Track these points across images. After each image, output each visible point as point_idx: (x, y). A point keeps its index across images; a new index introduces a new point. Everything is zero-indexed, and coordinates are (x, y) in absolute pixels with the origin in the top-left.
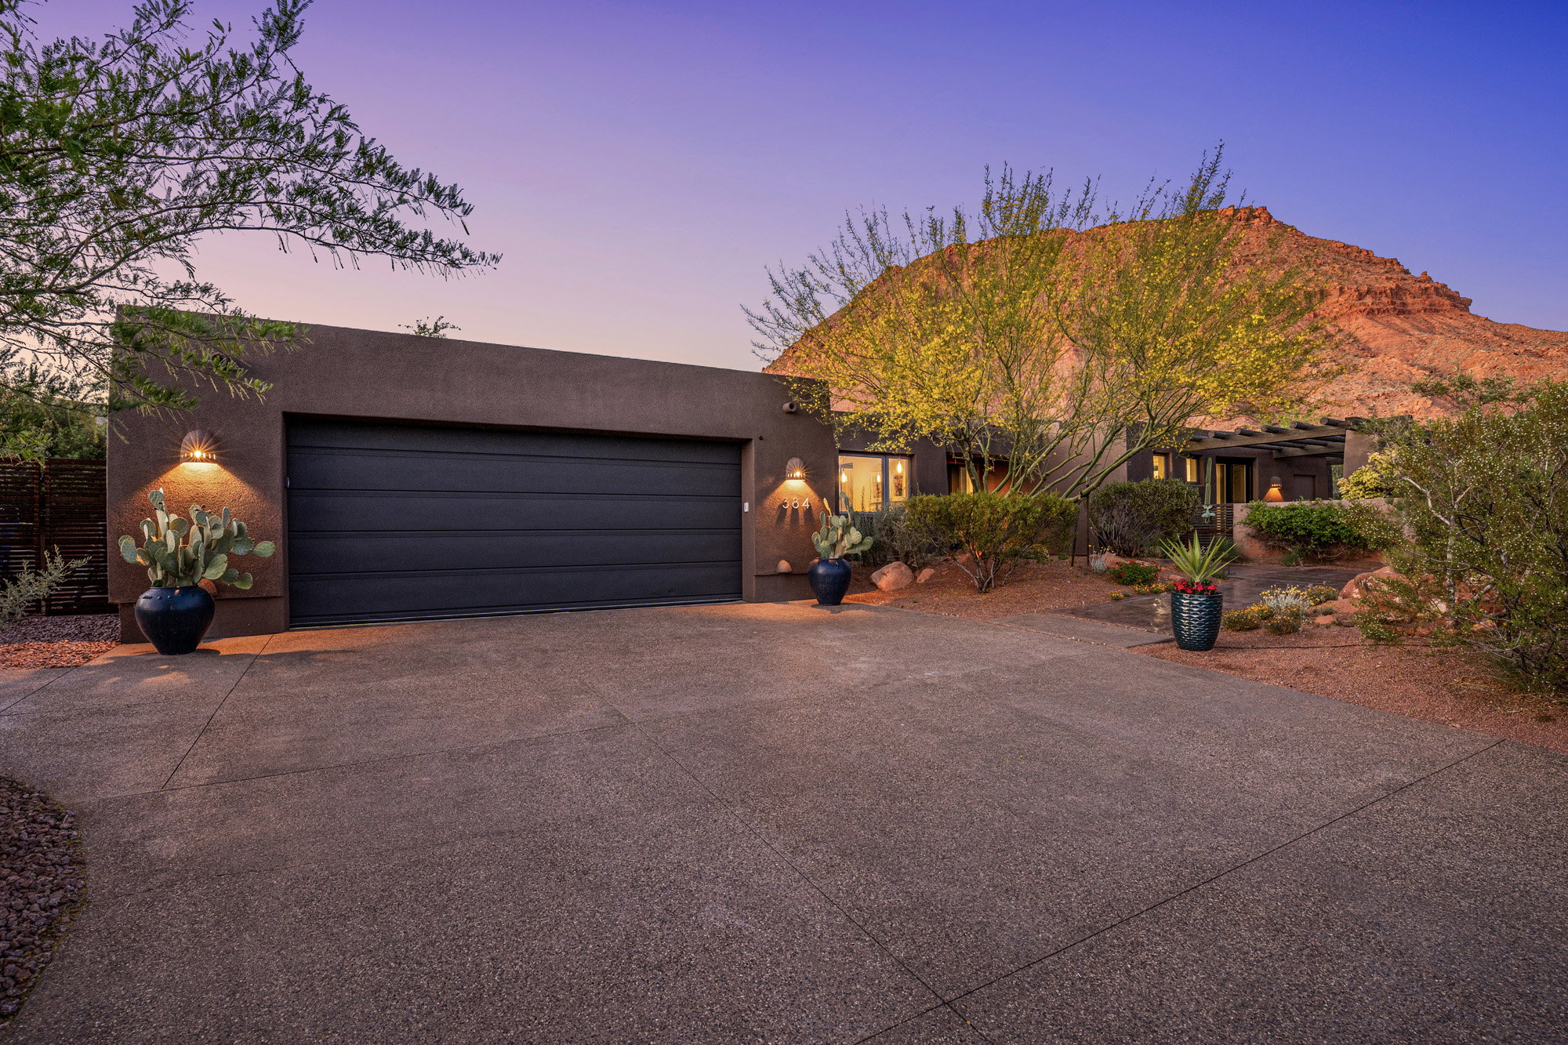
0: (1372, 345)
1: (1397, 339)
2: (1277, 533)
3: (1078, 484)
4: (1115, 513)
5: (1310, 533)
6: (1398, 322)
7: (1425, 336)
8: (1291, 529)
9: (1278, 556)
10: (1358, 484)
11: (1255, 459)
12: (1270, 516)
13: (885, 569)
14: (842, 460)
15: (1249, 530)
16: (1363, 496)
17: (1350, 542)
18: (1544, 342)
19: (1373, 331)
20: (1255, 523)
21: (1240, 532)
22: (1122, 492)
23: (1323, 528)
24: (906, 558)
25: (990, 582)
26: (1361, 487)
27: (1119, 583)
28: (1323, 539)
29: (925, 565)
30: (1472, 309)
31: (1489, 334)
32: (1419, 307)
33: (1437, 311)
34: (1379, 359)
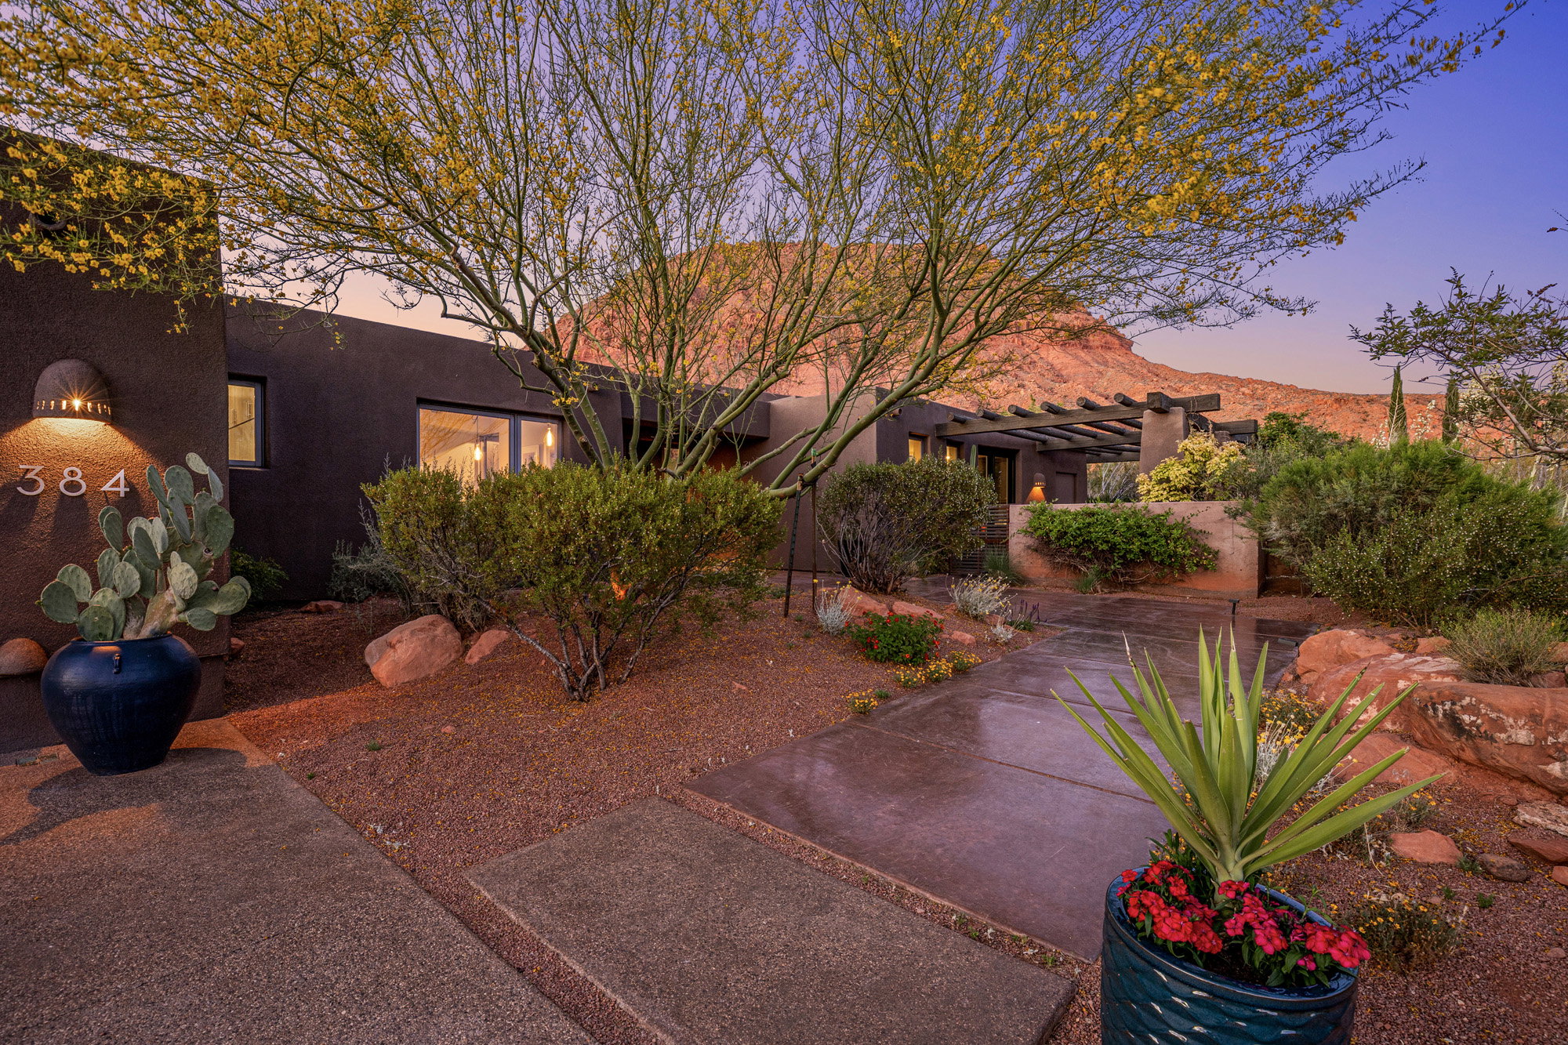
0: (1064, 373)
1: (1082, 369)
2: (1070, 546)
3: (799, 463)
4: (861, 516)
5: (1113, 548)
6: (1083, 355)
7: (1102, 368)
8: (1089, 542)
9: (1067, 577)
10: (1160, 482)
11: (1018, 451)
12: (1061, 522)
13: (393, 635)
14: (428, 418)
15: (1030, 541)
16: (1167, 499)
17: (1162, 561)
18: (1180, 380)
19: (1065, 360)
20: (1040, 532)
21: (1018, 544)
22: (873, 481)
23: (1129, 542)
24: (447, 607)
25: (595, 674)
26: (1165, 485)
27: (868, 658)
28: (1130, 556)
29: (488, 622)
30: (1135, 349)
31: (1145, 371)
32: (1097, 343)
33: (1110, 348)
34: (1069, 384)
